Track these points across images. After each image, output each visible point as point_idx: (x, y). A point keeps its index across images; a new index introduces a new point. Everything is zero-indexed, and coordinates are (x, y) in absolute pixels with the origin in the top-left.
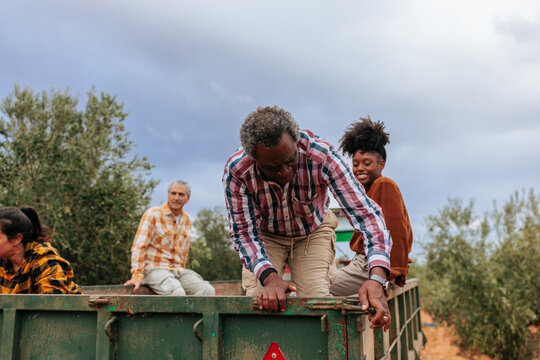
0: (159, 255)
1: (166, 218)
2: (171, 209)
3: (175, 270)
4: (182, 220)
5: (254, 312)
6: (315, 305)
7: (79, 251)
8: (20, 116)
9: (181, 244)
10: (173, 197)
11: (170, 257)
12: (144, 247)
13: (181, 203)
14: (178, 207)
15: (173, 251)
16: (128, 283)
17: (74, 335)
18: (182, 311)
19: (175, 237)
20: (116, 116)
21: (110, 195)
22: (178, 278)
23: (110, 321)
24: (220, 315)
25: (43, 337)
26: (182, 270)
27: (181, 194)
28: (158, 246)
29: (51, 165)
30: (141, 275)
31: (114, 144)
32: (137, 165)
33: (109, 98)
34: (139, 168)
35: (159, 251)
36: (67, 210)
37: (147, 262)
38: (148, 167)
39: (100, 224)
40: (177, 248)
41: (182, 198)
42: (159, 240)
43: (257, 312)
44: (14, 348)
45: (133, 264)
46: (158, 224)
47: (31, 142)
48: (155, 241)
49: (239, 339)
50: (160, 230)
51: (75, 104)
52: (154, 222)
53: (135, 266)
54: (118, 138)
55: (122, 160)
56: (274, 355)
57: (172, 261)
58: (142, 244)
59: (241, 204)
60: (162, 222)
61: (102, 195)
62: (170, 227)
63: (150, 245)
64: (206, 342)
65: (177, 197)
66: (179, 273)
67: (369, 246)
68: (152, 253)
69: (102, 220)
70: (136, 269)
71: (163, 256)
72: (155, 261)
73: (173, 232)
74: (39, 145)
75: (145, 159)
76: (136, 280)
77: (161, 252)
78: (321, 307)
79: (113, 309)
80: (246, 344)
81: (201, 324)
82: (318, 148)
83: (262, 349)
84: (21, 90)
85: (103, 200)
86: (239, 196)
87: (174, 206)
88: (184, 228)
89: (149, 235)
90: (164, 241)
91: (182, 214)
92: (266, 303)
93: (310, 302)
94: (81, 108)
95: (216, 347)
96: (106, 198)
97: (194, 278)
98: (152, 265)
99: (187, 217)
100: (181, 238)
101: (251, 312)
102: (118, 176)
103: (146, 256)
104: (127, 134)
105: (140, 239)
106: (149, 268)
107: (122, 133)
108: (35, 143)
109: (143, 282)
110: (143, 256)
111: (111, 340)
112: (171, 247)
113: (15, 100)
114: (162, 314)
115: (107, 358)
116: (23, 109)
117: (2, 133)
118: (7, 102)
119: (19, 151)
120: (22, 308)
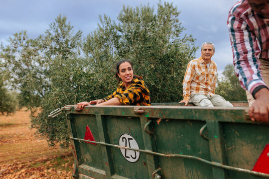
0: (198, 86)
1: (201, 65)
2: (204, 59)
3: (208, 94)
4: (211, 65)
5: (247, 122)
7: (160, 87)
8: (127, 21)
9: (211, 80)
10: (204, 52)
11: (205, 88)
12: (189, 82)
13: (210, 55)
14: (209, 58)
15: (206, 84)
16: (181, 102)
17: (132, 129)
18: (191, 118)
19: (207, 75)
20: (174, 14)
21: (173, 57)
22: (210, 99)
23: (147, 124)
24: (219, 122)
25: (117, 129)
26: (212, 95)
27: (210, 50)
28: (197, 81)
29: (143, 44)
30: (188, 98)
31: (173, 29)
32: (186, 40)
33: (168, 5)
34: (188, 41)
35: (198, 84)
36: (153, 66)
37: (192, 90)
38: (192, 41)
39: (169, 72)
40: (209, 82)
41: (210, 52)
42: (198, 78)
43: (249, 122)
45: (184, 92)
46: (197, 69)
47: (133, 34)
48: (195, 78)
49: (236, 139)
50: (198, 72)
51: (153, 12)
52: (194, 67)
53: (185, 92)
54: (176, 26)
55: (178, 38)
56: (268, 154)
57: (206, 90)
58: (188, 80)
59: (243, 35)
60: (199, 67)
61: (168, 57)
62: (204, 70)
63: (193, 81)
64: (211, 142)
65: (207, 52)
66: (210, 96)
68: (194, 85)
69: (170, 71)
70: (186, 94)
71: (201, 87)
72: (196, 90)
73: (206, 73)
74: (137, 35)
75: (191, 36)
76: (186, 100)
77: (200, 85)
79: (149, 116)
80: (244, 143)
81: (206, 128)
83: (258, 149)
84: (126, 8)
85: (169, 60)
86: (240, 31)
87: (206, 57)
88: (212, 70)
89: (192, 75)
90: (201, 78)
91: (210, 62)
92: (257, 116)
94: (155, 13)
95: (219, 145)
96: (171, 59)
97: (220, 99)
98: (194, 92)
99: (214, 64)
100: (211, 76)
101: (244, 121)
102: (176, 47)
103: (190, 87)
104: (180, 24)
105: (187, 78)
106: (192, 93)
107: (178, 23)
108: (135, 34)
109: (190, 102)
110: (189, 87)
112: (205, 81)
113: (124, 13)
115: (150, 145)
116: (128, 18)
117: (120, 31)
118: (121, 15)
119: (128, 39)
120: (103, 114)
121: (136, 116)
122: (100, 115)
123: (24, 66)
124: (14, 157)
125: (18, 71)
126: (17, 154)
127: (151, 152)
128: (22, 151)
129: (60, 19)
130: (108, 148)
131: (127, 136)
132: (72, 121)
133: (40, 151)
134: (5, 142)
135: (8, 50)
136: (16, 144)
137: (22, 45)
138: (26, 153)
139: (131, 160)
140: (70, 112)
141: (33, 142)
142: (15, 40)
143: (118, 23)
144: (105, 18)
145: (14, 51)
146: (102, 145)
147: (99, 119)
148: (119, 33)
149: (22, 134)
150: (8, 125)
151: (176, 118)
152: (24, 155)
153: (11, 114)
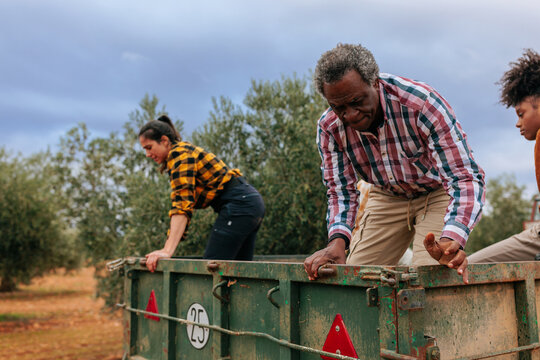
6: (366, 274)
7: (318, 224)
8: (260, 107)
17: (205, 295)
18: (265, 277)
24: (292, 282)
25: (188, 296)
44: (170, 304)
49: (311, 309)
56: (337, 327)
64: (281, 309)
67: (452, 214)
78: (371, 277)
79: (223, 273)
80: (317, 314)
81: (277, 291)
82: (416, 93)
83: (329, 321)
93: (362, 271)
95: (288, 314)
111: (222, 303)
113: (255, 94)
114: (248, 279)
115: (219, 318)
116: (262, 100)
117: (249, 124)
118: (248, 98)
119: (263, 139)
120: (173, 270)
121: (209, 273)
122: (168, 272)
123: (87, 186)
124: (66, 353)
125: (77, 194)
126: (71, 348)
127: (219, 328)
128: (84, 342)
129: (147, 104)
130: (173, 325)
131: (198, 307)
132: (135, 281)
133: (114, 344)
134: (57, 324)
135: (60, 158)
136: (75, 329)
137: (82, 149)
138: (90, 347)
139: (198, 345)
140: (133, 268)
141: (106, 326)
142: (70, 142)
143: (246, 110)
144: (224, 102)
145: (69, 160)
146: (164, 319)
147: (167, 278)
148: (248, 129)
149: (88, 312)
150: (68, 294)
151: (251, 276)
152: (84, 349)
153: (74, 272)
